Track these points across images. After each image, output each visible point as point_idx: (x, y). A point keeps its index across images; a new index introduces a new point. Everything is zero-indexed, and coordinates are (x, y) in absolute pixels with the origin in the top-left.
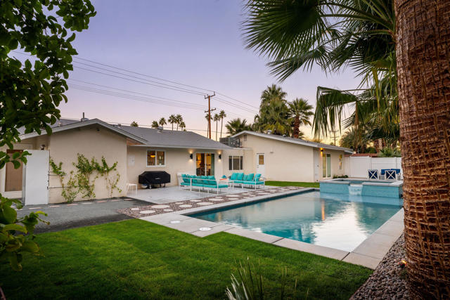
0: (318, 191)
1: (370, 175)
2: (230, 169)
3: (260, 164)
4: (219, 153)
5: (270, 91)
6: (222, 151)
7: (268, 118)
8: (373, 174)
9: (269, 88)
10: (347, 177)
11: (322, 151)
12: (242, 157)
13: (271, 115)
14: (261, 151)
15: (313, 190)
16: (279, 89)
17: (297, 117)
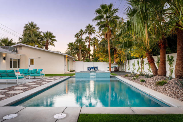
0: (75, 77)
1: (88, 69)
2: (11, 67)
3: (31, 64)
4: (4, 56)
5: (30, 25)
6: (6, 54)
7: (30, 39)
8: (89, 69)
9: (30, 23)
10: (74, 71)
11: (67, 58)
12: (19, 60)
13: (32, 38)
14: (32, 57)
15: (71, 77)
16: (36, 25)
17: (47, 41)
